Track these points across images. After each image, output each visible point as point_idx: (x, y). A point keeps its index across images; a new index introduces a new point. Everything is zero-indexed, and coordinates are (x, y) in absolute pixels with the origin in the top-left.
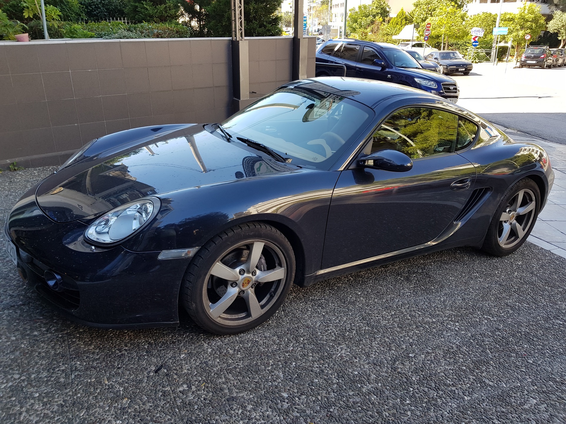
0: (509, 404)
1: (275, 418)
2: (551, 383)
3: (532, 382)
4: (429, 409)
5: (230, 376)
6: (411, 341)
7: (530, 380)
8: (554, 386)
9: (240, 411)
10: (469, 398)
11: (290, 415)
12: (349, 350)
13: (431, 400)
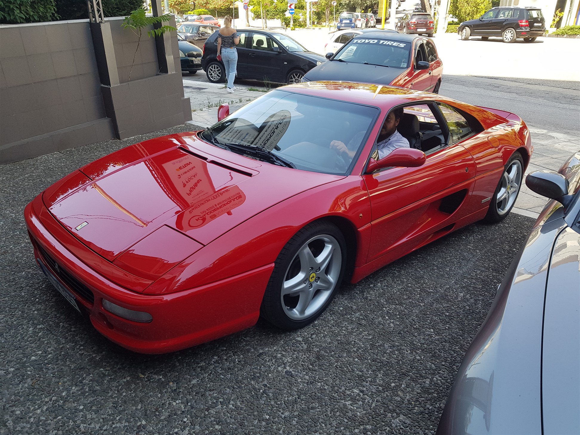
0: (448, 301)
2: (466, 280)
3: (455, 282)
4: (403, 318)
7: (454, 282)
8: (468, 281)
10: (423, 304)
11: (312, 351)
13: (400, 312)
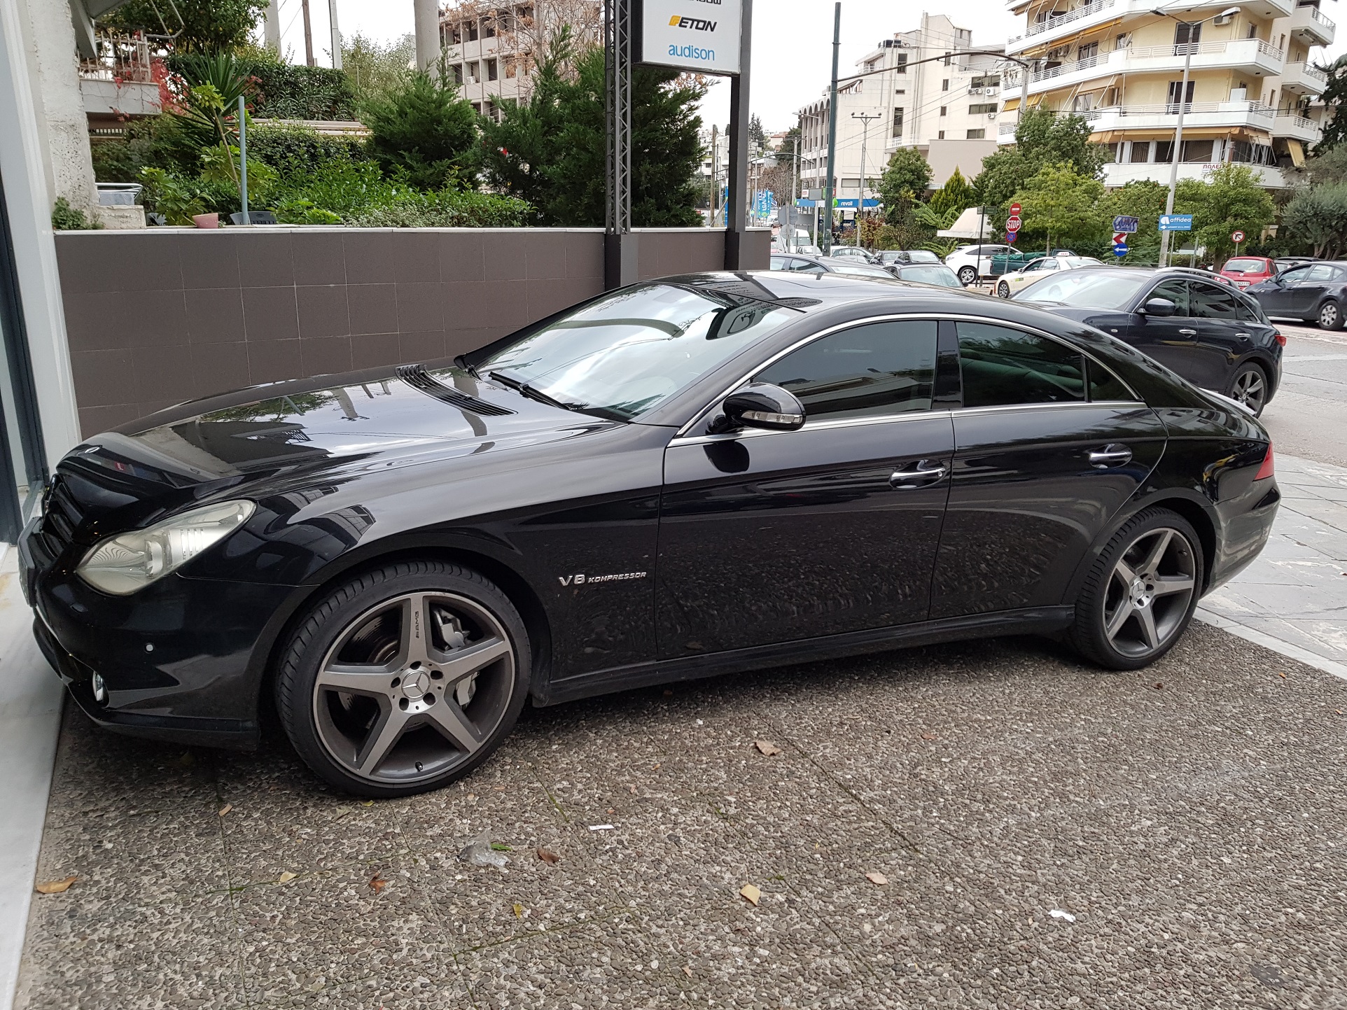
1: (717, 824)
5: (639, 774)
6: (946, 742)
9: (660, 814)
12: (837, 749)
